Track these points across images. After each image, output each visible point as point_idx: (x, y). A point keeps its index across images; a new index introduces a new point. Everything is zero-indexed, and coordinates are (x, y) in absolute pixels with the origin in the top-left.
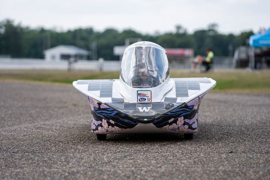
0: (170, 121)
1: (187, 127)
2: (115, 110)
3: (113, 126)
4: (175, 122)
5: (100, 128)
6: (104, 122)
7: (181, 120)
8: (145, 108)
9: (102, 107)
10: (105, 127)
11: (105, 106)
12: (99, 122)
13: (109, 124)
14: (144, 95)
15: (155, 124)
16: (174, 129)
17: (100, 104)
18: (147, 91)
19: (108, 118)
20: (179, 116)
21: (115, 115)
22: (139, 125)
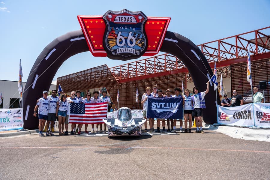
0: (133, 133)
1: (138, 134)
2: (115, 129)
3: (115, 134)
4: (135, 133)
5: (110, 134)
6: (112, 132)
7: (137, 132)
8: (125, 128)
9: (111, 128)
10: (112, 134)
11: (112, 128)
12: (110, 133)
13: (114, 133)
14: (125, 124)
15: (128, 134)
16: (134, 135)
17: (110, 127)
18: (126, 123)
19: (113, 132)
20: (136, 131)
21: (116, 130)
22: (123, 134)
